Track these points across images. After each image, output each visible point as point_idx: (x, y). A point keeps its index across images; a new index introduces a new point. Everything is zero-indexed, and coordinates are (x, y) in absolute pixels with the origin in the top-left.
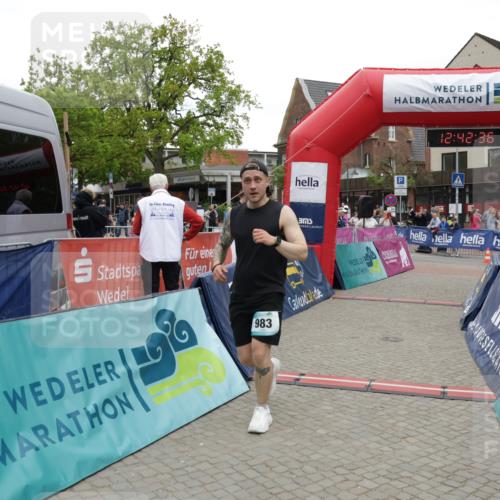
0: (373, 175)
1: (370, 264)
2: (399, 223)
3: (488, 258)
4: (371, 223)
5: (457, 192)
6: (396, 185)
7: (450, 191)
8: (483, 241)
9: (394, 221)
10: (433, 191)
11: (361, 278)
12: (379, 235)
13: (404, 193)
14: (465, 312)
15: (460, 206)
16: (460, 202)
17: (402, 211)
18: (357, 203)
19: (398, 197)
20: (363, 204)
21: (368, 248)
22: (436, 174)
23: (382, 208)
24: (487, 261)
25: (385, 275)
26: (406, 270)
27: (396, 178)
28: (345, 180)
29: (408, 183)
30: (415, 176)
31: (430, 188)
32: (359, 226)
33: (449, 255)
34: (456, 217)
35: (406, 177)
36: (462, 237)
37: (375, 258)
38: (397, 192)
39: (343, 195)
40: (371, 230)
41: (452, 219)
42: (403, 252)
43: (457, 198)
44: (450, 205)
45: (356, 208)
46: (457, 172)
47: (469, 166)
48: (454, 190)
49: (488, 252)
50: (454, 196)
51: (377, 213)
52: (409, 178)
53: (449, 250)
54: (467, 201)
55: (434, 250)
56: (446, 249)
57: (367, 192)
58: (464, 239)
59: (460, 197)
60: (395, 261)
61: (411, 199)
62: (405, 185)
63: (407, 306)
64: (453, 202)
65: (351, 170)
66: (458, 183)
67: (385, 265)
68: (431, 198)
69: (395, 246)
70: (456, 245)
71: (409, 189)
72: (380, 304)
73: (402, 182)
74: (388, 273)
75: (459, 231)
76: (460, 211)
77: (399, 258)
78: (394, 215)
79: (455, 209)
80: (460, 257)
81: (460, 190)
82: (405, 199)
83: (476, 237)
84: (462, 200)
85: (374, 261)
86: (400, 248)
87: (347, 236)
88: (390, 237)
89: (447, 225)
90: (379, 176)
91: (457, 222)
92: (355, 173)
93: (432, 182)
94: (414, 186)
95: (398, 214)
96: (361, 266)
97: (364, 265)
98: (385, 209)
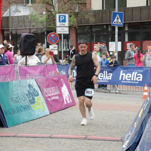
0: (35, 13)
1: (33, 102)
2: (61, 61)
3: (146, 94)
4: (33, 60)
5: (117, 30)
6: (58, 24)
7: (110, 29)
8: (141, 77)
9: (56, 59)
10: (94, 30)
11: (24, 115)
12: (41, 72)
13: (66, 31)
14: (124, 146)
15: (120, 44)
16: (119, 41)
17: (64, 49)
18: (19, 41)
19: (60, 35)
20: (25, 41)
21: (30, 86)
22: (96, 13)
23: (45, 45)
24: (145, 97)
25: (47, 112)
26: (68, 107)
27: (57, 16)
28: (7, 18)
29: (70, 21)
30: (76, 15)
31: (91, 27)
32: (22, 64)
33: (110, 92)
34: (116, 54)
35: (67, 16)
36: (121, 74)
37: (38, 95)
38: (59, 31)
39: (5, 33)
40: (33, 67)
41: (112, 56)
42: (64, 89)
43: (116, 36)
44: (110, 43)
45: (18, 46)
46: (117, 11)
47: (128, 6)
48: (114, 28)
49: (146, 88)
50: (114, 35)
51: (40, 51)
52: (70, 16)
53: (109, 87)
54: (126, 40)
55: (96, 86)
56: (106, 86)
57: (30, 29)
58: (124, 75)
59: (119, 35)
60: (57, 98)
61: (73, 37)
62: (67, 24)
63: (68, 142)
64: (113, 40)
65: (13, 8)
66: (117, 21)
67: (47, 102)
68: (92, 37)
69: (57, 83)
70: (115, 82)
71: (70, 27)
72: (42, 141)
73: (64, 21)
74: (50, 110)
75: (118, 68)
76: (120, 49)
77: (61, 95)
78: (56, 53)
79: (115, 47)
80: (120, 93)
81: (119, 28)
82: (66, 37)
83: (135, 73)
84: (121, 39)
85: (36, 98)
86: (62, 86)
87: (9, 73)
88: (52, 74)
89: (107, 62)
90: (41, 14)
91: (117, 59)
92: (17, 11)
93: (92, 21)
94: (76, 25)
95: (60, 53)
96: (24, 103)
97: (27, 103)
98: (48, 47)
